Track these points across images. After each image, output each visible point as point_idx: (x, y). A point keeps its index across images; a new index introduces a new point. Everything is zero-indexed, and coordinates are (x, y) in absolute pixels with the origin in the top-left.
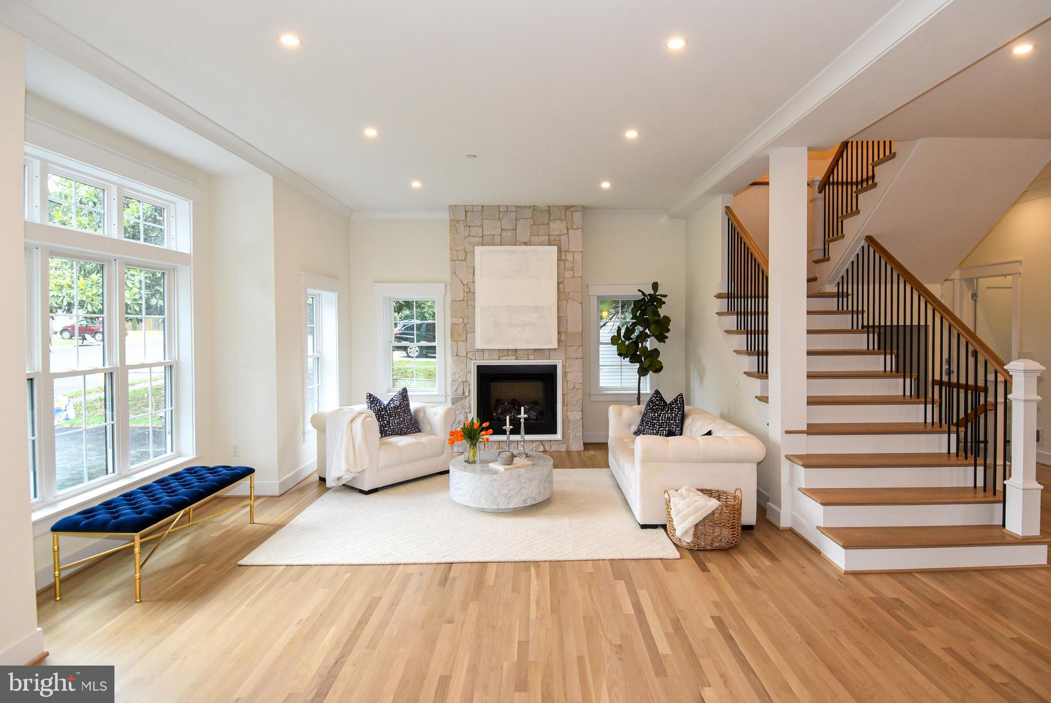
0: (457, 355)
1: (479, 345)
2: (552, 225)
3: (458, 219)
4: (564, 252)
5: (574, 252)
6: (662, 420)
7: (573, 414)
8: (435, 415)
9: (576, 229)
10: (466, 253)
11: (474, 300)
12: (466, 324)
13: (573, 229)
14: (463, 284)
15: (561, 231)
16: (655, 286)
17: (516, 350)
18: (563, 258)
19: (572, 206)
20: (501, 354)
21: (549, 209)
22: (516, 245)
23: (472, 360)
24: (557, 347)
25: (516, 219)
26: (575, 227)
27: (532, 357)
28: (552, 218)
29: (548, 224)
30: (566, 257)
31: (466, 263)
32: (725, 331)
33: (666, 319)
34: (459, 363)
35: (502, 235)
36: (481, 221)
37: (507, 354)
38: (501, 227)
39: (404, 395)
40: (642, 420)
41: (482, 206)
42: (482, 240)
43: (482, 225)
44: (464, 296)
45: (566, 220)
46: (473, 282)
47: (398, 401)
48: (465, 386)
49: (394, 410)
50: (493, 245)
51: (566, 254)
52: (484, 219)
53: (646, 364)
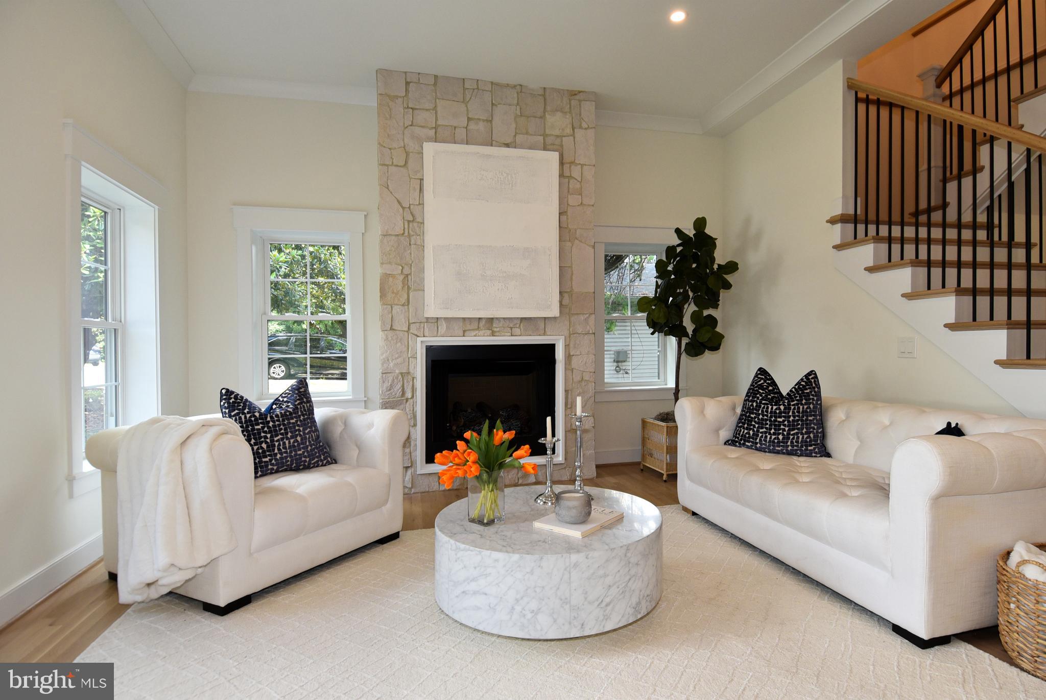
0: (392, 329)
1: (432, 310)
2: (550, 119)
3: (392, 94)
4: (567, 163)
5: (582, 165)
6: (794, 417)
9: (586, 129)
10: (407, 154)
11: (421, 235)
12: (407, 275)
13: (581, 127)
14: (403, 208)
15: (563, 130)
16: (700, 224)
17: (491, 320)
18: (567, 173)
19: (580, 92)
20: (468, 327)
21: (544, 93)
22: (491, 145)
23: (418, 336)
24: (557, 315)
25: (493, 104)
26: (584, 125)
27: (517, 332)
28: (548, 108)
29: (543, 117)
30: (570, 173)
31: (408, 170)
32: (867, 269)
33: (732, 267)
34: (395, 341)
35: (469, 128)
36: (434, 101)
37: (477, 328)
38: (468, 114)
39: (300, 392)
40: (745, 419)
41: (436, 77)
42: (436, 133)
43: (435, 108)
44: (404, 227)
45: (570, 112)
46: (419, 204)
47: (289, 404)
48: (405, 381)
49: (283, 420)
50: (455, 143)
51: (573, 167)
52: (439, 99)
53: (704, 337)
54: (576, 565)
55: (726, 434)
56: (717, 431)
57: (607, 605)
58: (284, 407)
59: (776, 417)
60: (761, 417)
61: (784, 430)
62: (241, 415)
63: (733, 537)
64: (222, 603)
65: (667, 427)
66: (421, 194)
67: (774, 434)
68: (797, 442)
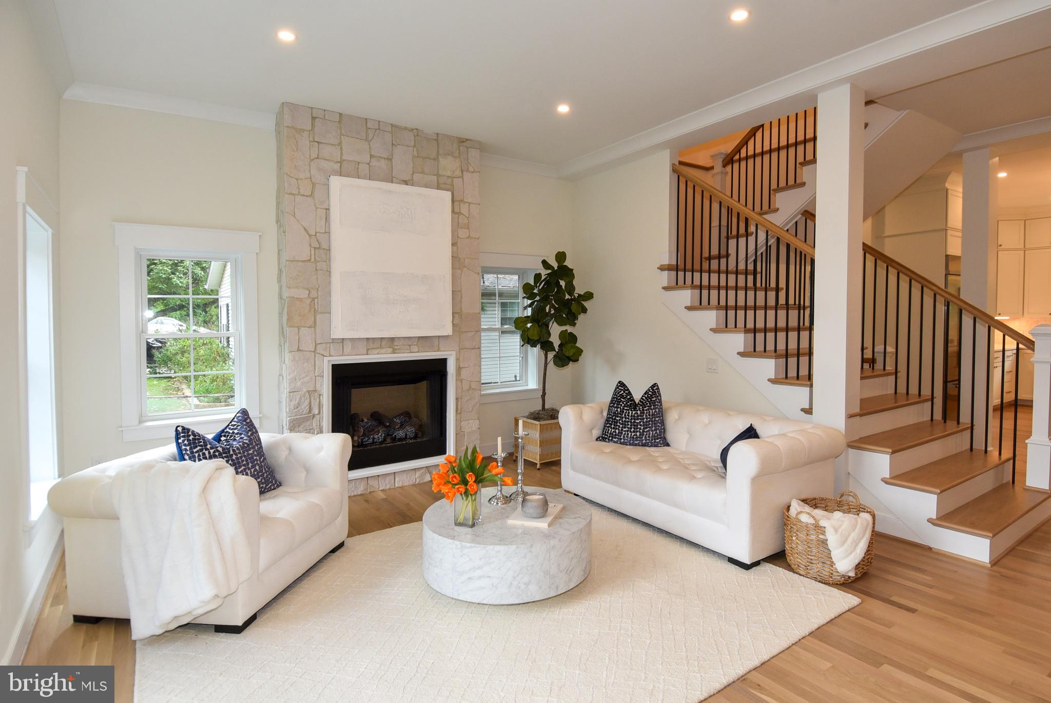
0: (299, 350)
1: (338, 332)
2: (443, 162)
3: (298, 127)
4: (457, 201)
5: (470, 203)
7: (468, 423)
8: (320, 449)
9: (472, 172)
11: (328, 260)
12: (314, 300)
13: (468, 171)
14: (310, 236)
15: (454, 172)
16: (561, 256)
17: (392, 339)
18: (457, 210)
19: (467, 140)
20: (371, 346)
21: (438, 138)
22: (392, 183)
23: (324, 356)
24: (451, 333)
25: (393, 144)
26: (471, 169)
27: (415, 348)
28: (441, 151)
29: (436, 159)
30: (460, 209)
31: (314, 200)
32: (686, 308)
33: (589, 296)
34: (302, 361)
35: (371, 164)
36: (339, 137)
37: (379, 346)
38: (370, 152)
39: (248, 423)
40: (611, 421)
41: (341, 114)
42: (340, 166)
43: (340, 144)
44: (311, 254)
45: (459, 157)
46: (325, 232)
47: (243, 436)
48: (312, 399)
49: (244, 452)
50: (359, 178)
51: (462, 204)
52: (343, 135)
53: (569, 352)
55: (597, 432)
56: (591, 431)
57: (570, 572)
58: (237, 439)
59: (634, 419)
60: (624, 419)
61: (640, 429)
62: (204, 451)
63: (610, 510)
64: (240, 624)
65: (540, 425)
66: (327, 223)
67: (634, 432)
68: (649, 437)
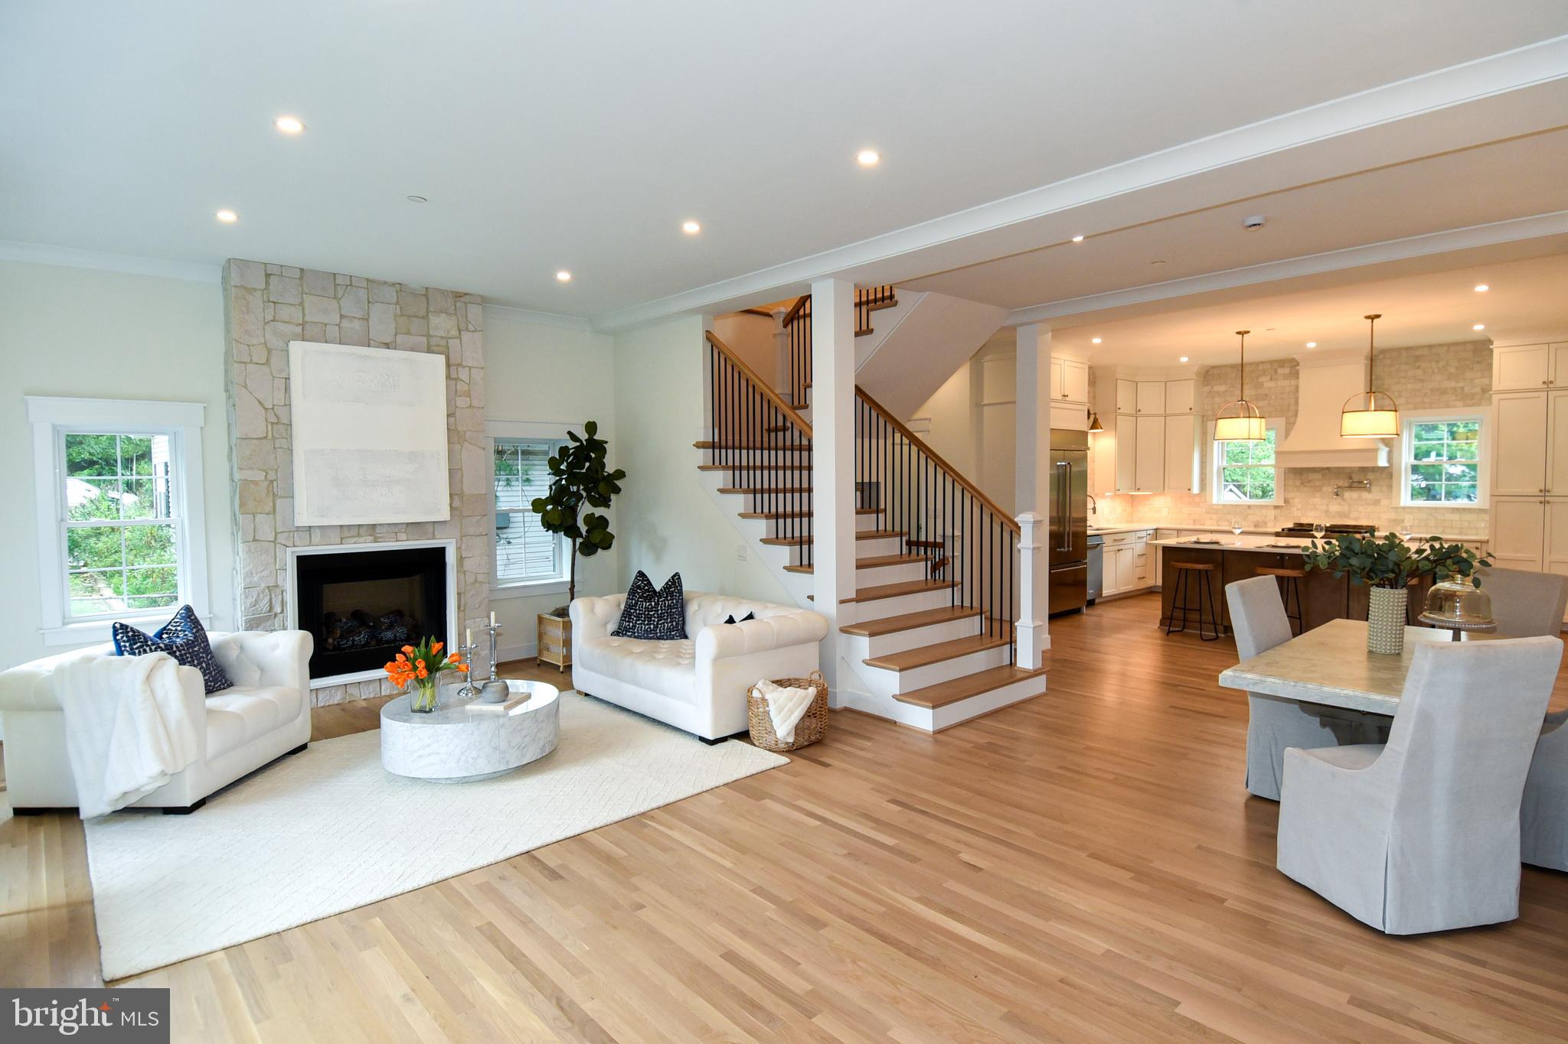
0: (254, 540)
1: (303, 519)
2: (434, 320)
3: (249, 286)
4: (453, 365)
5: (470, 368)
7: (475, 622)
8: (275, 647)
9: (473, 331)
10: (269, 351)
11: (289, 437)
12: (272, 481)
13: (467, 330)
14: (266, 408)
15: (448, 332)
16: (591, 427)
17: (374, 526)
18: (454, 375)
19: (466, 294)
20: (347, 534)
21: (427, 294)
22: (369, 346)
23: (287, 547)
24: (448, 518)
25: (369, 302)
26: (471, 327)
27: (403, 536)
28: (432, 308)
29: (426, 317)
30: (458, 375)
31: (271, 368)
32: (719, 490)
33: (620, 474)
34: (259, 553)
35: (341, 325)
36: (300, 296)
37: (356, 534)
38: (340, 312)
39: (192, 620)
40: (627, 615)
41: (302, 270)
42: (303, 330)
43: (302, 304)
44: (267, 430)
45: (456, 314)
46: (285, 405)
47: (187, 633)
48: (273, 596)
49: (188, 649)
50: (326, 342)
51: (460, 369)
52: (306, 294)
53: (596, 538)
54: (503, 725)
55: (612, 626)
56: (605, 624)
57: (524, 748)
58: (181, 636)
59: (648, 611)
60: (638, 612)
61: (654, 621)
62: (145, 647)
63: (616, 706)
64: (188, 804)
65: (563, 622)
66: (287, 395)
67: (647, 624)
68: (664, 629)
